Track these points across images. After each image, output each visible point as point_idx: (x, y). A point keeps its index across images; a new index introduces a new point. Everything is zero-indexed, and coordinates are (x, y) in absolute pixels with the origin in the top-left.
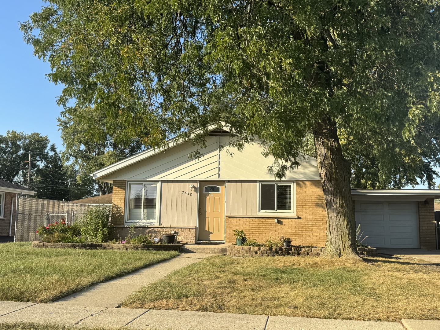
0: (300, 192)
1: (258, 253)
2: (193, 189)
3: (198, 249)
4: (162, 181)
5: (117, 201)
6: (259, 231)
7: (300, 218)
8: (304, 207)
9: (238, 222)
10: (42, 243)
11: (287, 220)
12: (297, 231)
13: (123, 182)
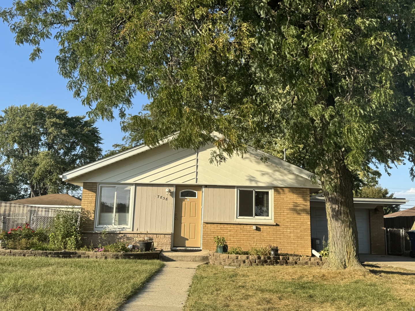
0: (278, 199)
1: (247, 262)
2: (170, 193)
3: (177, 257)
4: (137, 185)
5: (87, 205)
6: (237, 237)
7: (278, 225)
8: (282, 214)
9: (216, 228)
10: (9, 250)
11: (265, 227)
12: (275, 239)
13: (94, 184)
